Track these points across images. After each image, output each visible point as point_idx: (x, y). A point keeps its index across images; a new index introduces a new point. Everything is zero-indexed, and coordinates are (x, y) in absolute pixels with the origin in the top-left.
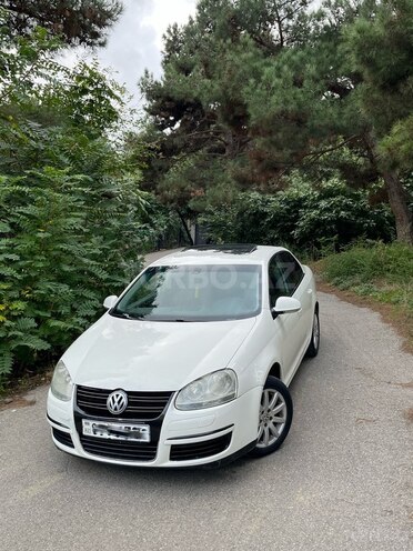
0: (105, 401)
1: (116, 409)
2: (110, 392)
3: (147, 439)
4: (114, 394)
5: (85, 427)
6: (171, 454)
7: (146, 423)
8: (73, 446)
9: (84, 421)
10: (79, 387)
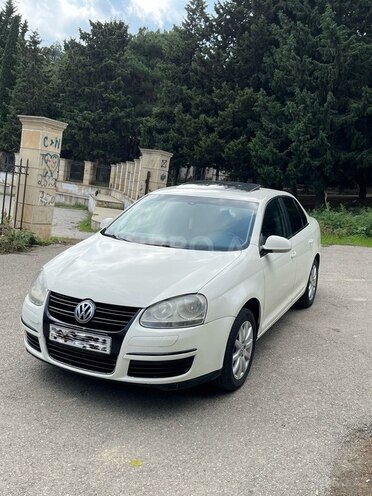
0: (73, 309)
1: (82, 318)
2: (80, 301)
3: (107, 351)
4: (83, 304)
5: (52, 332)
6: (129, 370)
7: (109, 335)
8: (39, 350)
9: (51, 326)
10: (52, 293)
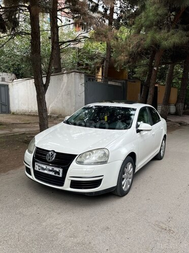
0: (45, 155)
1: (49, 159)
2: (49, 151)
3: (61, 176)
4: (50, 153)
5: (36, 166)
6: (71, 185)
7: (61, 168)
8: (31, 175)
9: (36, 163)
10: (37, 148)
